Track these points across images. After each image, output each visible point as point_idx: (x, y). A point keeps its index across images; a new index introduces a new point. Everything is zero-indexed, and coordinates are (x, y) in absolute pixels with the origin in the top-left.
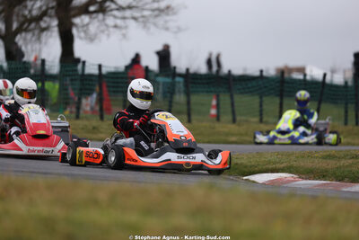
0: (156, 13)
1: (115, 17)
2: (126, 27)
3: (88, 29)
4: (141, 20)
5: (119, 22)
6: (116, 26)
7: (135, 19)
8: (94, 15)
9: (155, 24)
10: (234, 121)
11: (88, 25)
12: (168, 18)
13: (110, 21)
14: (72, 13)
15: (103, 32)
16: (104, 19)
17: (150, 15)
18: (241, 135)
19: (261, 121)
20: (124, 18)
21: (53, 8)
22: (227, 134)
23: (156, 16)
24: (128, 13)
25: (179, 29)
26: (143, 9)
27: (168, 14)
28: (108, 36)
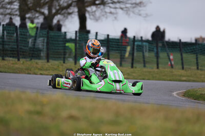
0: (134, 5)
1: (110, 7)
2: (117, 13)
3: (95, 14)
4: (125, 9)
5: (113, 10)
6: (111, 13)
7: (122, 9)
8: (99, 6)
9: (133, 12)
10: (183, 68)
11: (95, 11)
12: (140, 9)
13: (108, 9)
14: (86, 4)
15: (103, 15)
16: (104, 8)
17: (131, 7)
18: (188, 76)
19: (198, 68)
20: (116, 8)
21: (75, 1)
22: (181, 76)
23: (134, 7)
24: (118, 5)
25: (147, 15)
26: (126, 3)
27: (140, 7)
28: (106, 18)
